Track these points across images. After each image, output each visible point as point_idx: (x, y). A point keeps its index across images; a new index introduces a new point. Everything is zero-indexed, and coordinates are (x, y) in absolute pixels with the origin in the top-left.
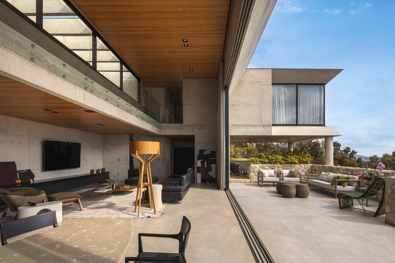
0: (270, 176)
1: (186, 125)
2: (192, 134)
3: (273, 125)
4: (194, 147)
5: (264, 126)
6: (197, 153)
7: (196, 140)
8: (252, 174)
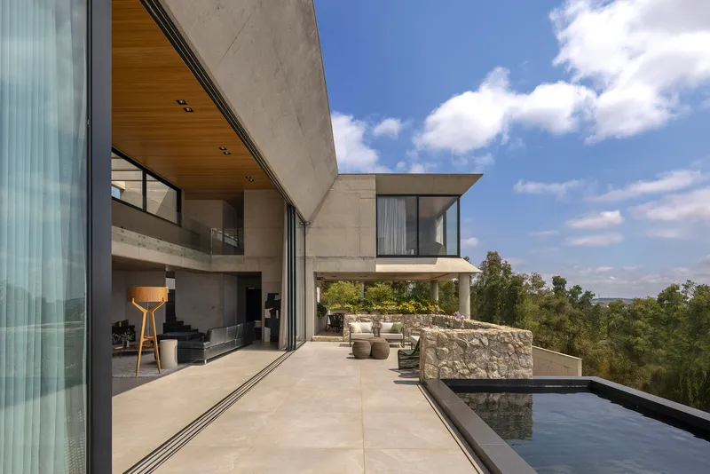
0: (365, 331)
1: (249, 258)
2: (258, 270)
3: (378, 256)
4: (260, 290)
5: (364, 258)
6: (264, 298)
7: (264, 280)
8: (345, 329)
